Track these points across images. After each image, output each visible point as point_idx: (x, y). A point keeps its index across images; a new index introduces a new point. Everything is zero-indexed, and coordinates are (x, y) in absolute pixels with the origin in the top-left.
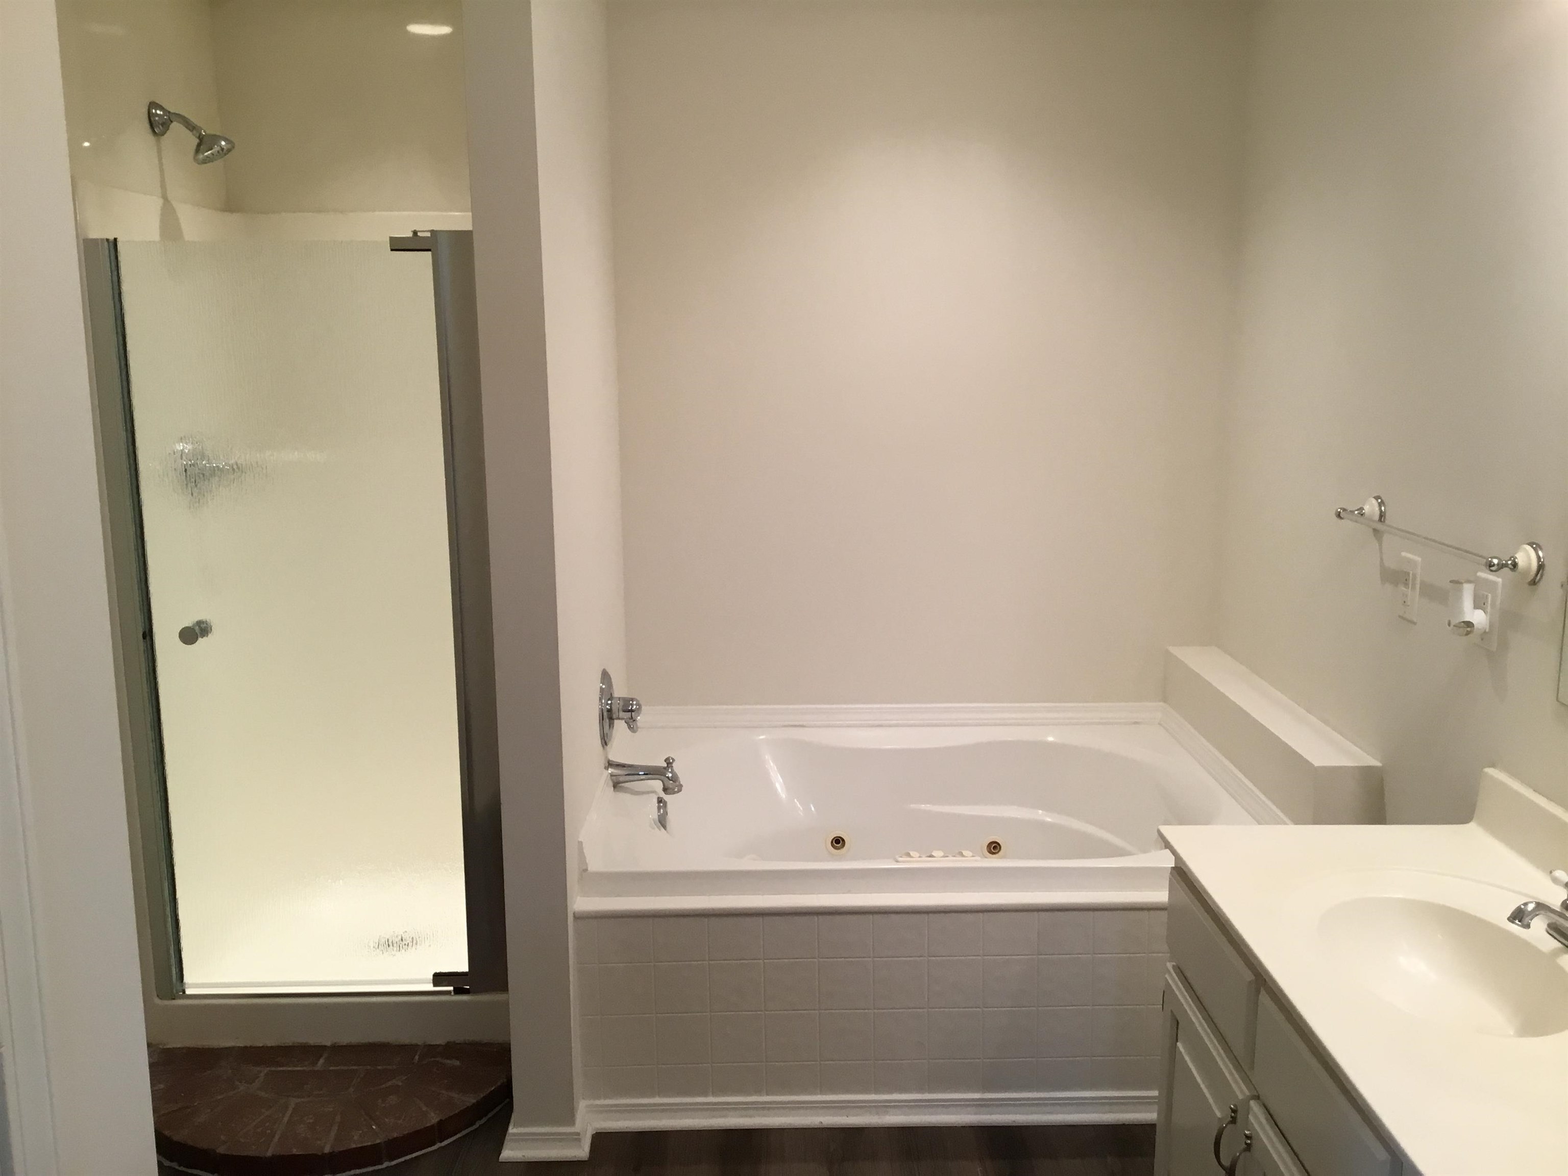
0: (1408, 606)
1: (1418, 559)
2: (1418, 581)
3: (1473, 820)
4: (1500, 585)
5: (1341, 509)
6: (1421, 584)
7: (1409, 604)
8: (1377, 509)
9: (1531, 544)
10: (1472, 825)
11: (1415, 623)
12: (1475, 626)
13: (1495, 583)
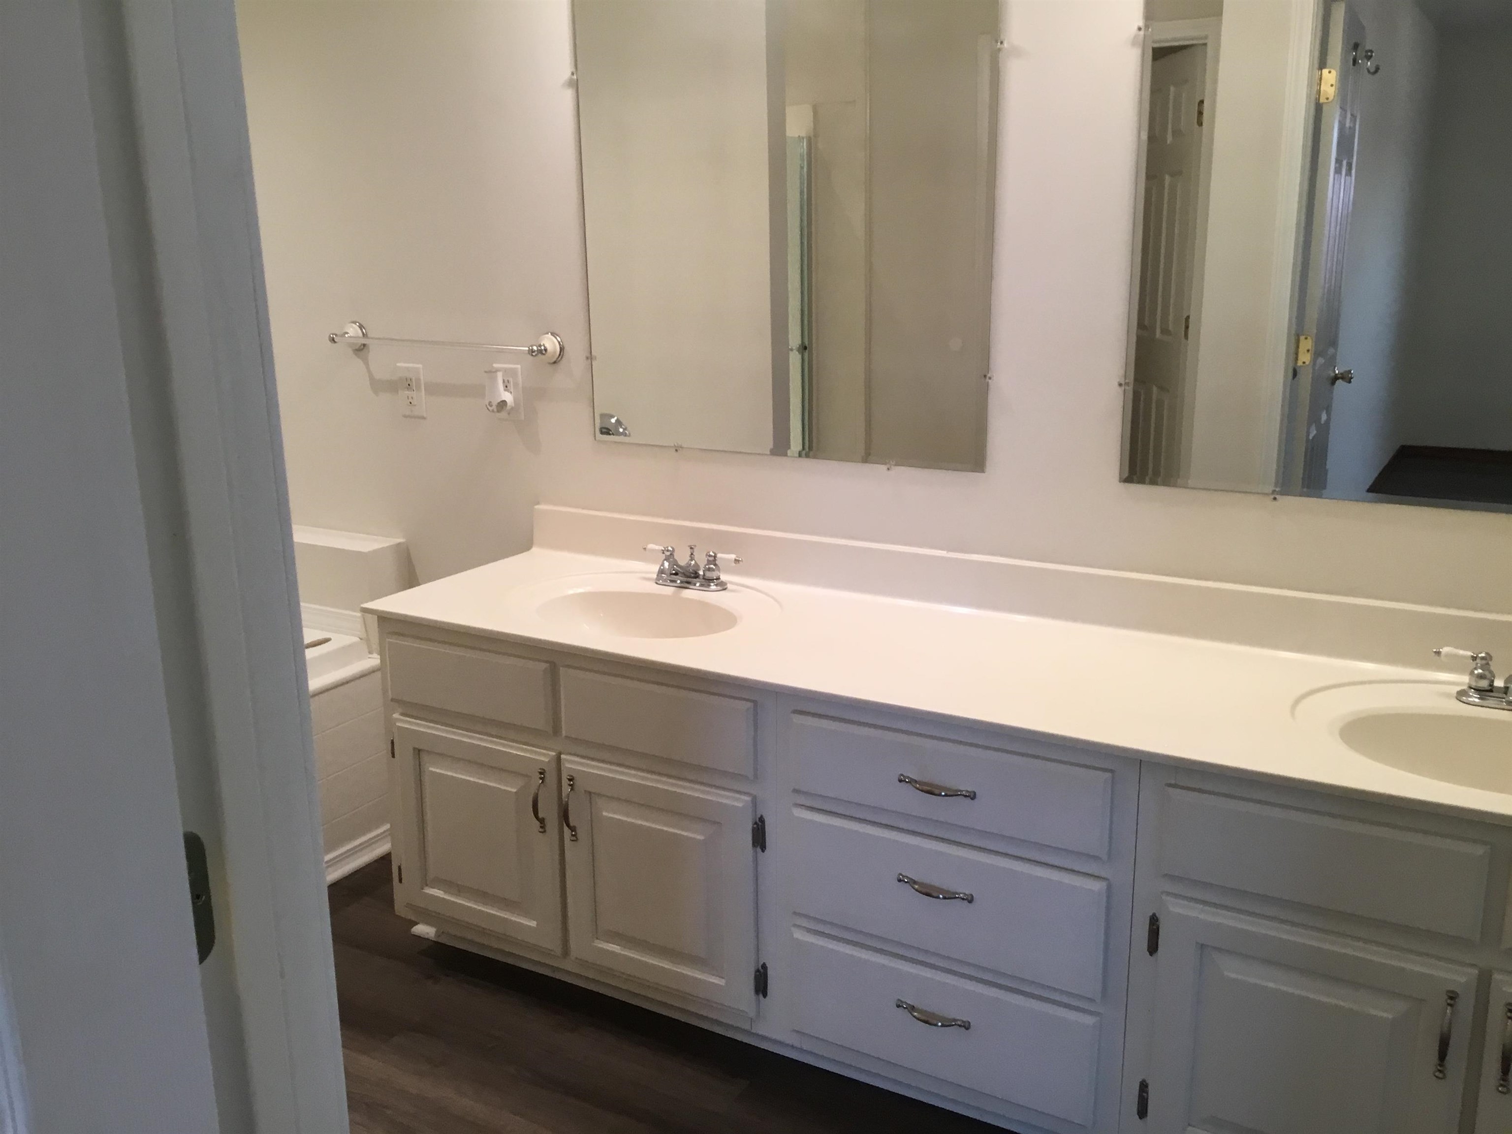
0: (415, 405)
1: (420, 366)
2: (422, 382)
3: (533, 547)
4: (520, 370)
5: (333, 334)
6: (425, 384)
7: (416, 403)
8: (360, 331)
9: (553, 334)
10: (534, 550)
11: (424, 418)
12: (508, 405)
13: (517, 368)
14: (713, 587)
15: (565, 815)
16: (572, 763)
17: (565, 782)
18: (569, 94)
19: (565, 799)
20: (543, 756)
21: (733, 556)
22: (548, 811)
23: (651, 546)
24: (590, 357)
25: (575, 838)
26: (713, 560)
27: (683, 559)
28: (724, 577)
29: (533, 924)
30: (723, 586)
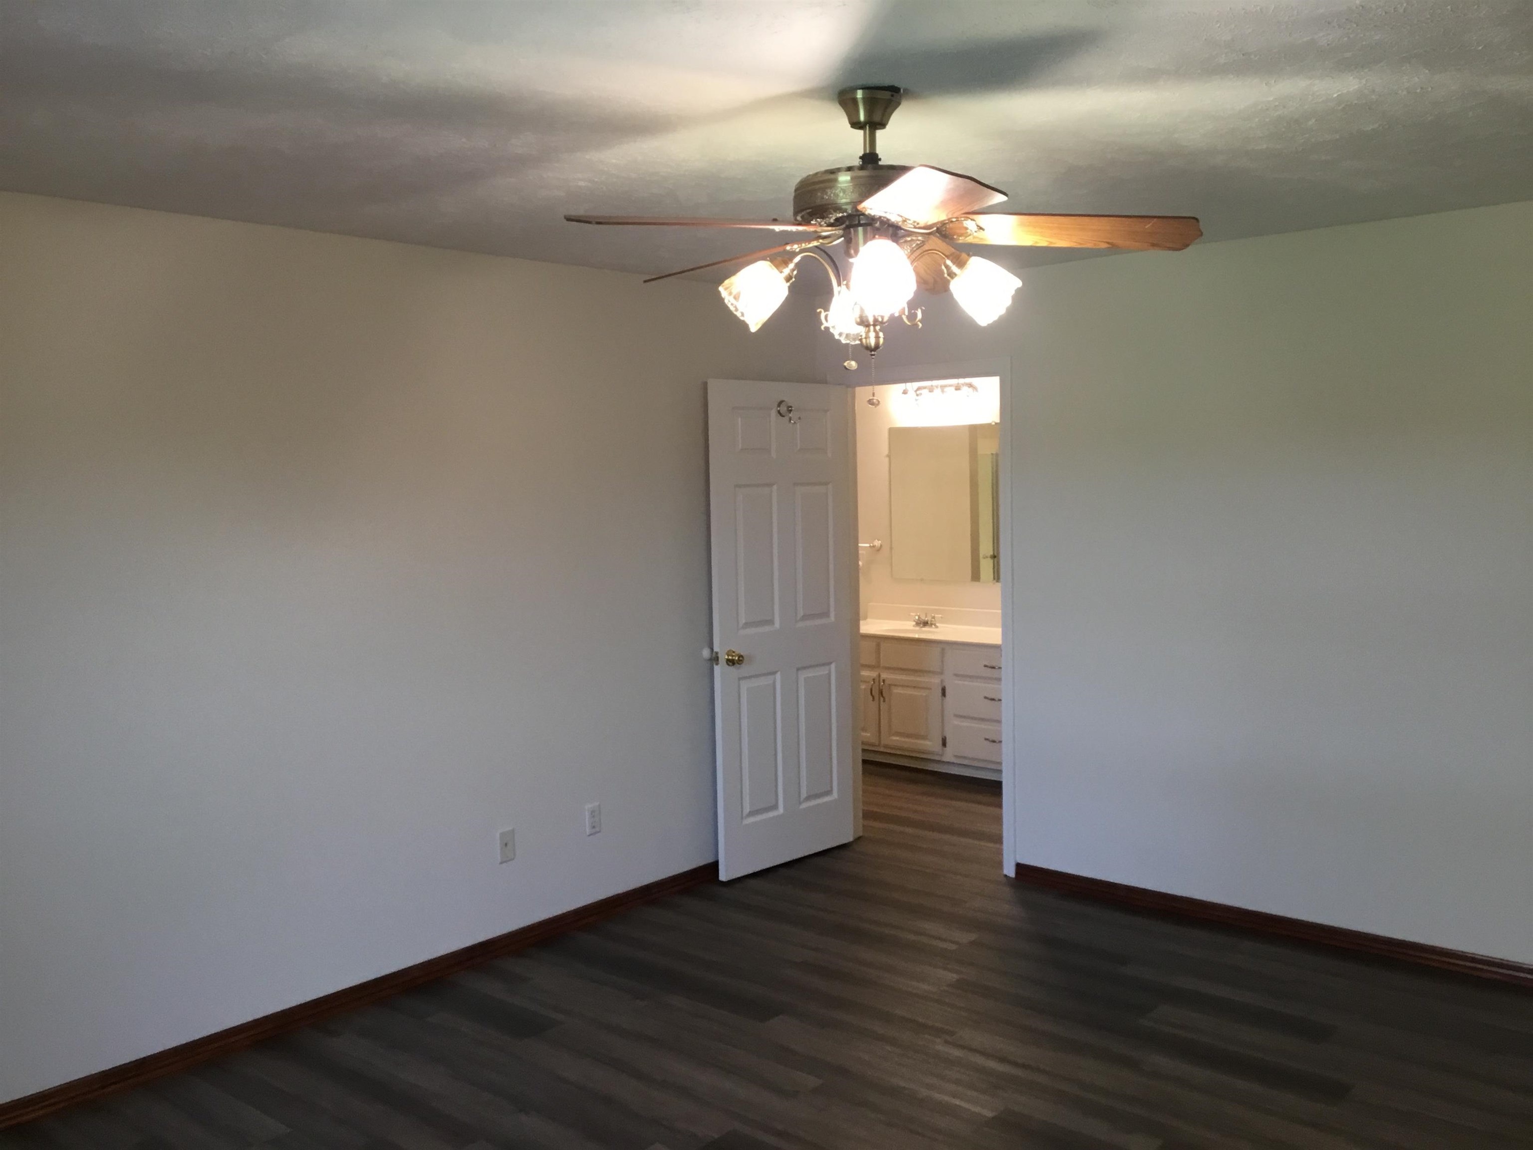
4: (865, 554)
9: (878, 540)
10: (868, 620)
14: (933, 626)
15: (881, 693)
16: (884, 676)
17: (881, 681)
18: (887, 460)
19: (881, 688)
20: (873, 674)
21: (940, 616)
22: (876, 693)
23: (912, 614)
24: (891, 548)
25: (884, 701)
26: (934, 618)
27: (923, 618)
28: (937, 625)
29: (869, 735)
30: (937, 627)
